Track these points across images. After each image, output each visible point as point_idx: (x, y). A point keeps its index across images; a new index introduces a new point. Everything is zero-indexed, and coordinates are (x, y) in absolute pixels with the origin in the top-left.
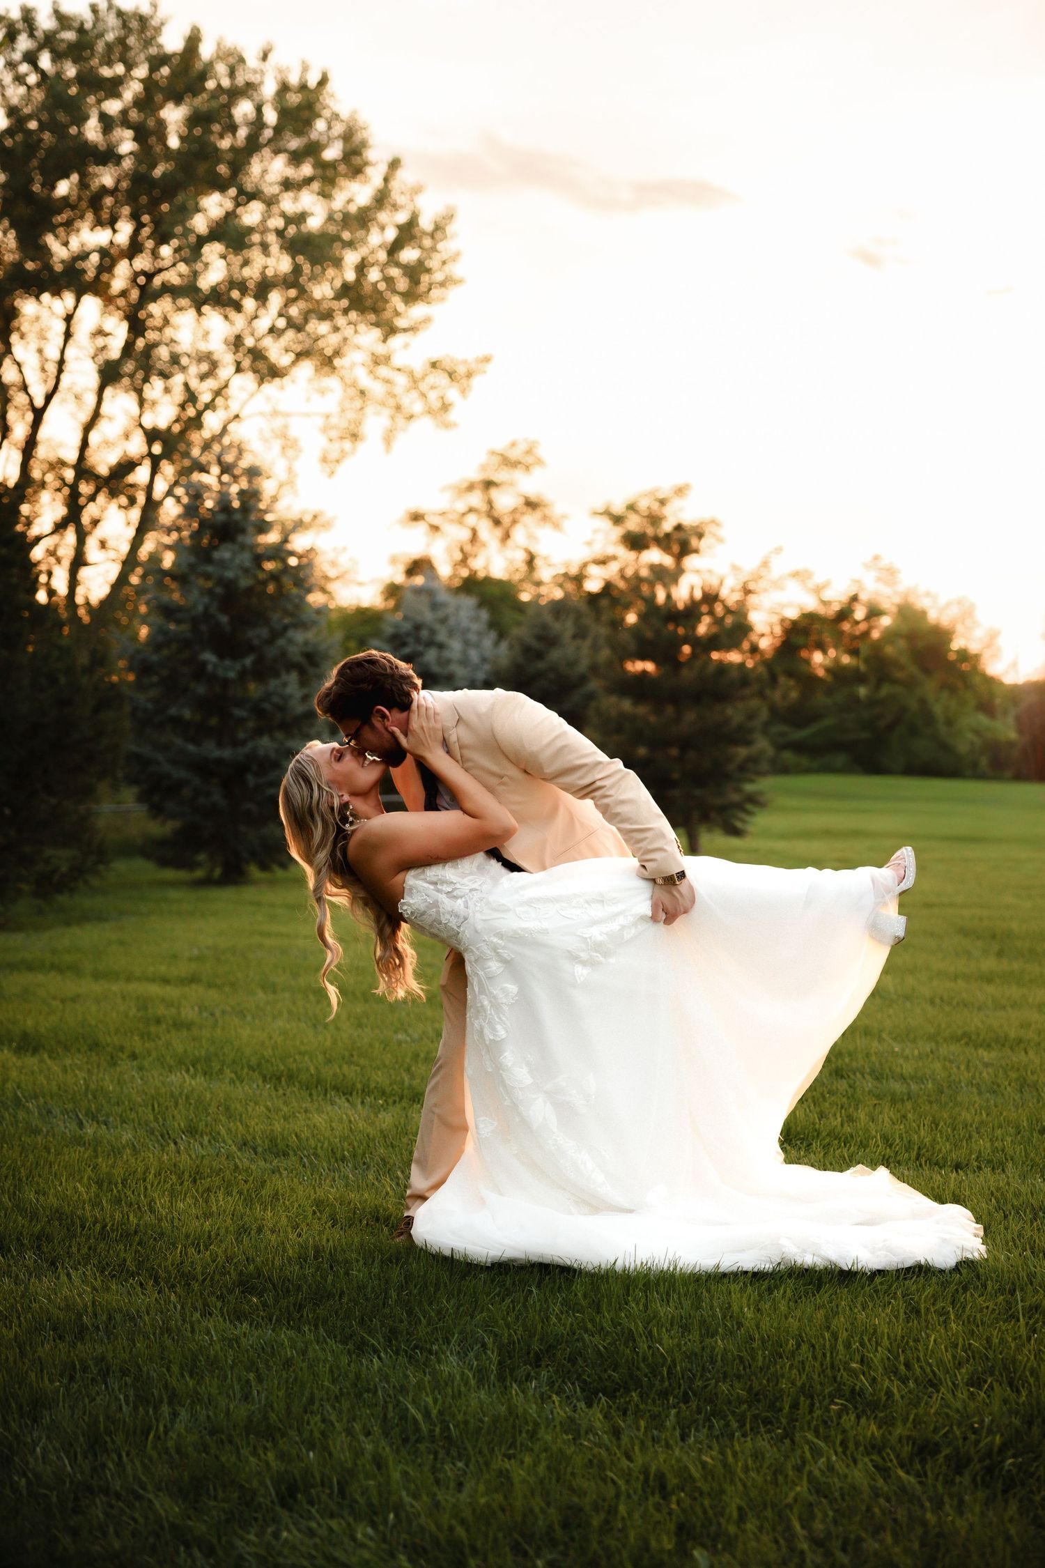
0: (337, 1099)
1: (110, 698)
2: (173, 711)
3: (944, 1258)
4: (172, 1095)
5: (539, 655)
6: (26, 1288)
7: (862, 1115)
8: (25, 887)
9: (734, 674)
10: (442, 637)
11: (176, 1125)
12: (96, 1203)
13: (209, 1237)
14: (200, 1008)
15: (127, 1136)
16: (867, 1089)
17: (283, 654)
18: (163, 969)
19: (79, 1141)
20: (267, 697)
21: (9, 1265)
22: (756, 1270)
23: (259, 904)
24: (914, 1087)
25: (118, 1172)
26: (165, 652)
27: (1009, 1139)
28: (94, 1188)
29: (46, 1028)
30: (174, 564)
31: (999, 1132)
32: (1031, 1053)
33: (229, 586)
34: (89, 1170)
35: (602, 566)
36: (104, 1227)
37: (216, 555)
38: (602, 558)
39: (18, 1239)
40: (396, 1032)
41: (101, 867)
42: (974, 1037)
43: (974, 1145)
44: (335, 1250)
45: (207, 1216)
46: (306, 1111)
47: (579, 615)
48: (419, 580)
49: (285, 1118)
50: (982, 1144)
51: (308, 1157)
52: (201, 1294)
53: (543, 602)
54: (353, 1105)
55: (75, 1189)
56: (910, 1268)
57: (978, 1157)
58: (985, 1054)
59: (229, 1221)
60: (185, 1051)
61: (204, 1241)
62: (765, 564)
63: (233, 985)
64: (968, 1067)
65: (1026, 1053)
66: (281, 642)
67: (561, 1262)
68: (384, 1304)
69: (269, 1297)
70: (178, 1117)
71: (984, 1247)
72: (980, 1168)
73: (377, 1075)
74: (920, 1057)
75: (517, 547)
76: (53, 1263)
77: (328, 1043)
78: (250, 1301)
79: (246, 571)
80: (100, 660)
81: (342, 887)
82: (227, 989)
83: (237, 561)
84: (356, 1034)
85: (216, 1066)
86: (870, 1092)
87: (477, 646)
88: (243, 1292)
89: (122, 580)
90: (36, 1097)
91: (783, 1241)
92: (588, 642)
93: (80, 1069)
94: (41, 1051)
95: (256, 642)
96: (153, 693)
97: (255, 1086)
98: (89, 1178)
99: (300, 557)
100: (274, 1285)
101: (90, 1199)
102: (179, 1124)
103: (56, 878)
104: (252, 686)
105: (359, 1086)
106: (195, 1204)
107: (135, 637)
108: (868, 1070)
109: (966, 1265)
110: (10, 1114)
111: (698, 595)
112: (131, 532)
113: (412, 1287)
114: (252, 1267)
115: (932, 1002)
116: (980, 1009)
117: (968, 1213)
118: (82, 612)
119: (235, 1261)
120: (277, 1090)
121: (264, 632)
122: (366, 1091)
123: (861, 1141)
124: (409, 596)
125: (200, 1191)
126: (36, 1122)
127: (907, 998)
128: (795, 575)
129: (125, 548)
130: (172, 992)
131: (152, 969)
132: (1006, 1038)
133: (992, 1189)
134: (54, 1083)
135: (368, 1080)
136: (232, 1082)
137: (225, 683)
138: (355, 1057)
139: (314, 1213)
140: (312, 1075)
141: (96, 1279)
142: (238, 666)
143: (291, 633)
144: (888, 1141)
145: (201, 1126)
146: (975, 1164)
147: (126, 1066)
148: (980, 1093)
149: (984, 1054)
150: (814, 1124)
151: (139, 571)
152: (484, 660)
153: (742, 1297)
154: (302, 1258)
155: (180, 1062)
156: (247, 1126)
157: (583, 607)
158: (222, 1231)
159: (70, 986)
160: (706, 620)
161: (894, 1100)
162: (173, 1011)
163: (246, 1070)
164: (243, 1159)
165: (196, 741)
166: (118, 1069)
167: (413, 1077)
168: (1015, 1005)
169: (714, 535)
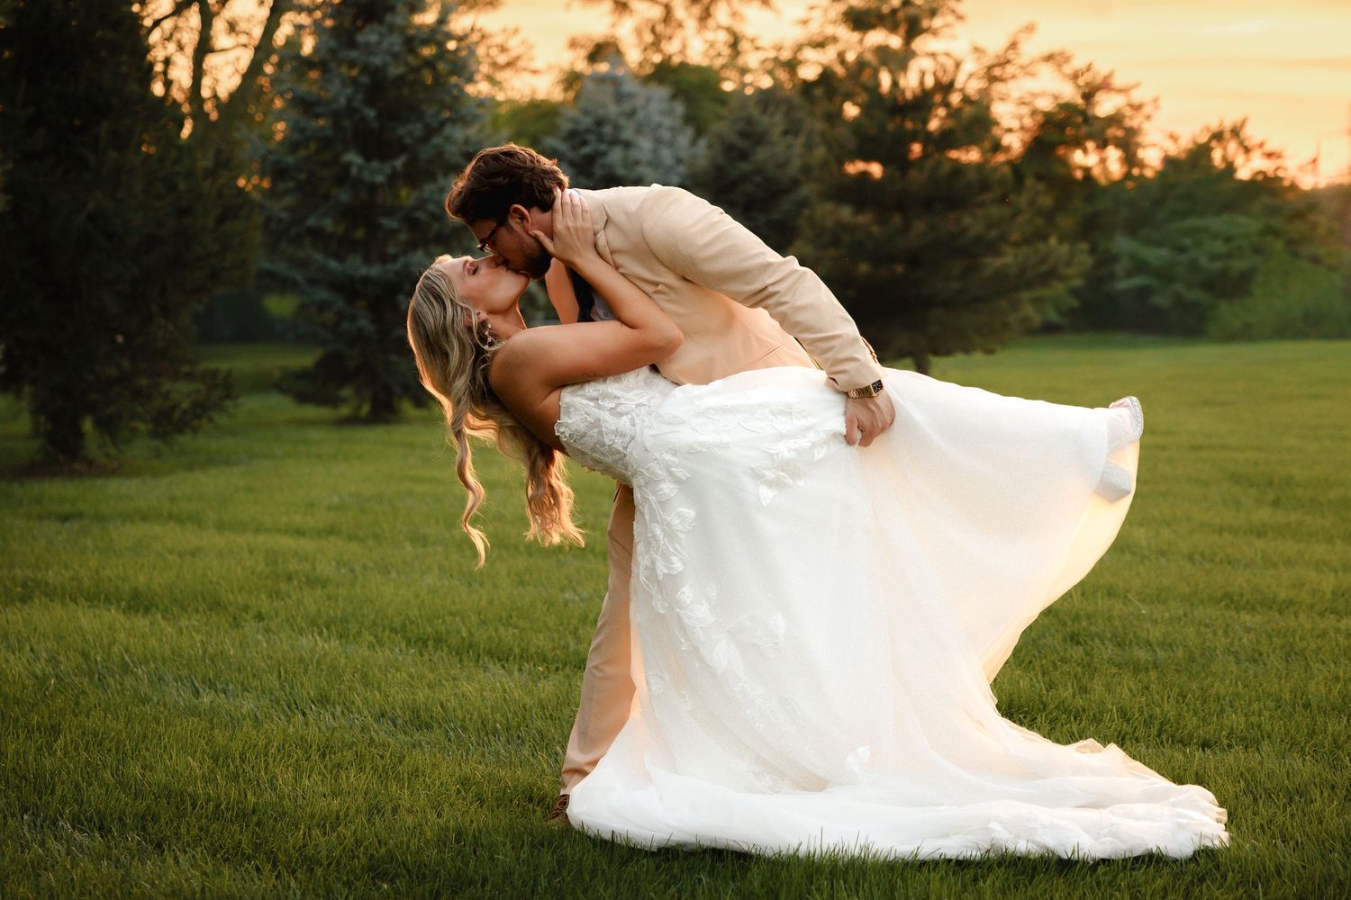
0: (491, 666)
1: (236, 205)
2: (312, 222)
3: (1179, 845)
4: (301, 660)
5: (743, 155)
6: (128, 873)
7: (1097, 686)
8: (142, 427)
9: (972, 176)
10: (628, 134)
11: (305, 693)
12: (209, 779)
13: (338, 818)
14: (338, 563)
15: (248, 705)
16: (1105, 657)
17: (440, 154)
18: (298, 519)
19: (194, 711)
20: (421, 205)
21: (109, 848)
22: (961, 858)
23: (412, 446)
24: (1161, 654)
25: (236, 746)
26: (303, 153)
27: (1267, 714)
28: (208, 763)
29: (160, 585)
30: (316, 49)
31: (1255, 706)
32: (1302, 617)
33: (376, 74)
34: (203, 742)
35: (819, 49)
36: (218, 806)
37: (361, 38)
38: (819, 39)
39: (120, 819)
40: (562, 590)
41: (229, 404)
42: (1236, 598)
43: (1225, 721)
44: (480, 832)
45: (335, 795)
46: (454, 679)
47: (790, 107)
48: (603, 67)
49: (430, 686)
50: (1235, 720)
51: (454, 730)
52: (325, 880)
53: (749, 91)
54: (510, 673)
55: (188, 765)
56: (1140, 857)
57: (1229, 734)
58: (1248, 618)
59: (361, 800)
60: (319, 611)
61: (332, 822)
62: (1013, 45)
63: (376, 537)
64: (1226, 633)
65: (1297, 617)
66: (437, 140)
67: (736, 847)
68: (533, 892)
69: (401, 884)
70: (307, 684)
71: (1227, 834)
72: (1230, 746)
73: (537, 637)
74: (1171, 620)
75: (719, 27)
76: (159, 846)
77: (483, 603)
78: (380, 887)
79: (396, 56)
80: (225, 164)
81: (486, 418)
82: (370, 542)
83: (385, 45)
84: (516, 593)
85: (354, 628)
86: (1109, 661)
87: (671, 144)
88: (373, 879)
89: (254, 70)
90: (147, 662)
91: (993, 825)
92: (802, 139)
93: (198, 632)
94: (154, 610)
95: (408, 141)
96: (288, 201)
97: (397, 650)
98: (203, 752)
99: (460, 39)
100: (408, 871)
101: (203, 776)
102: (308, 694)
103: (176, 415)
104: (404, 192)
105: (517, 650)
106: (323, 781)
107: (268, 137)
108: (1109, 635)
109: (1205, 855)
110: (115, 681)
111: (930, 82)
112: (265, 12)
113: (565, 873)
114: (383, 850)
115: (1191, 558)
116: (1246, 566)
117: (1211, 795)
118: (208, 107)
119: (365, 844)
120: (422, 656)
121: (418, 129)
122: (524, 656)
123: (1094, 715)
124: (590, 86)
125: (329, 767)
126: (145, 689)
127: (1162, 553)
128: (1049, 58)
129: (258, 32)
130: (307, 545)
131: (284, 519)
132: (1274, 599)
133: (1242, 769)
134: (167, 647)
135: (528, 644)
136: (371, 646)
137: (373, 188)
138: (514, 619)
139: (459, 791)
140: (463, 638)
141: (207, 863)
142: (387, 169)
143: (448, 130)
144: (1125, 716)
145: (334, 694)
146: (1225, 742)
147: (250, 628)
148: (1238, 662)
149: (1246, 618)
150: (1041, 696)
151: (275, 58)
152: (679, 161)
153: (942, 886)
154: (441, 842)
155: (313, 623)
156: (387, 696)
157: (798, 100)
158: (352, 811)
159: (190, 538)
160: (942, 112)
161: (1137, 668)
162: (308, 567)
163: (387, 632)
164: (381, 733)
165: (340, 257)
166: (241, 631)
167: (578, 640)
168: (1289, 562)
169: (953, 11)
